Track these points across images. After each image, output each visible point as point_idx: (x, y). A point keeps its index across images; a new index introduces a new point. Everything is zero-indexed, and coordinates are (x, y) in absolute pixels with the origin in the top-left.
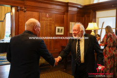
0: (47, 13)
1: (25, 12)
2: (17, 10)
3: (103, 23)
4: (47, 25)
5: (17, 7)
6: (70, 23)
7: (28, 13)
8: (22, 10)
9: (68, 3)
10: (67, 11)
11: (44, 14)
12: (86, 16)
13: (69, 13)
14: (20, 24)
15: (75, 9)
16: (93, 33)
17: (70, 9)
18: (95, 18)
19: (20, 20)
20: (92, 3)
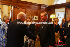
0: (30, 9)
1: (18, 8)
2: (14, 8)
3: (58, 15)
5: (14, 6)
7: (20, 9)
8: (17, 8)
9: (40, 4)
10: (40, 8)
11: (28, 10)
12: (50, 11)
14: (16, 15)
15: (44, 8)
16: (53, 20)
17: (41, 7)
18: (54, 12)
19: (16, 13)
20: (53, 4)
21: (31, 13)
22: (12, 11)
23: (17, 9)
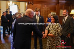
0: (46, 4)
1: (33, 4)
4: (45, 12)
6: (60, 10)
7: (35, 5)
11: (44, 5)
12: (71, 5)
13: (59, 4)
17: (60, 1)
21: (48, 9)
22: (26, 7)
23: (31, 5)
